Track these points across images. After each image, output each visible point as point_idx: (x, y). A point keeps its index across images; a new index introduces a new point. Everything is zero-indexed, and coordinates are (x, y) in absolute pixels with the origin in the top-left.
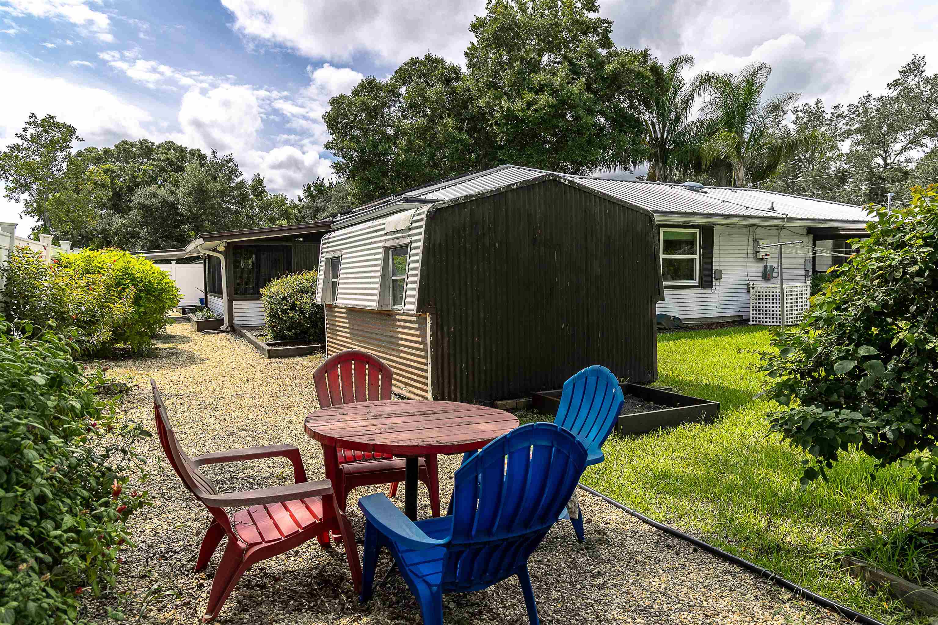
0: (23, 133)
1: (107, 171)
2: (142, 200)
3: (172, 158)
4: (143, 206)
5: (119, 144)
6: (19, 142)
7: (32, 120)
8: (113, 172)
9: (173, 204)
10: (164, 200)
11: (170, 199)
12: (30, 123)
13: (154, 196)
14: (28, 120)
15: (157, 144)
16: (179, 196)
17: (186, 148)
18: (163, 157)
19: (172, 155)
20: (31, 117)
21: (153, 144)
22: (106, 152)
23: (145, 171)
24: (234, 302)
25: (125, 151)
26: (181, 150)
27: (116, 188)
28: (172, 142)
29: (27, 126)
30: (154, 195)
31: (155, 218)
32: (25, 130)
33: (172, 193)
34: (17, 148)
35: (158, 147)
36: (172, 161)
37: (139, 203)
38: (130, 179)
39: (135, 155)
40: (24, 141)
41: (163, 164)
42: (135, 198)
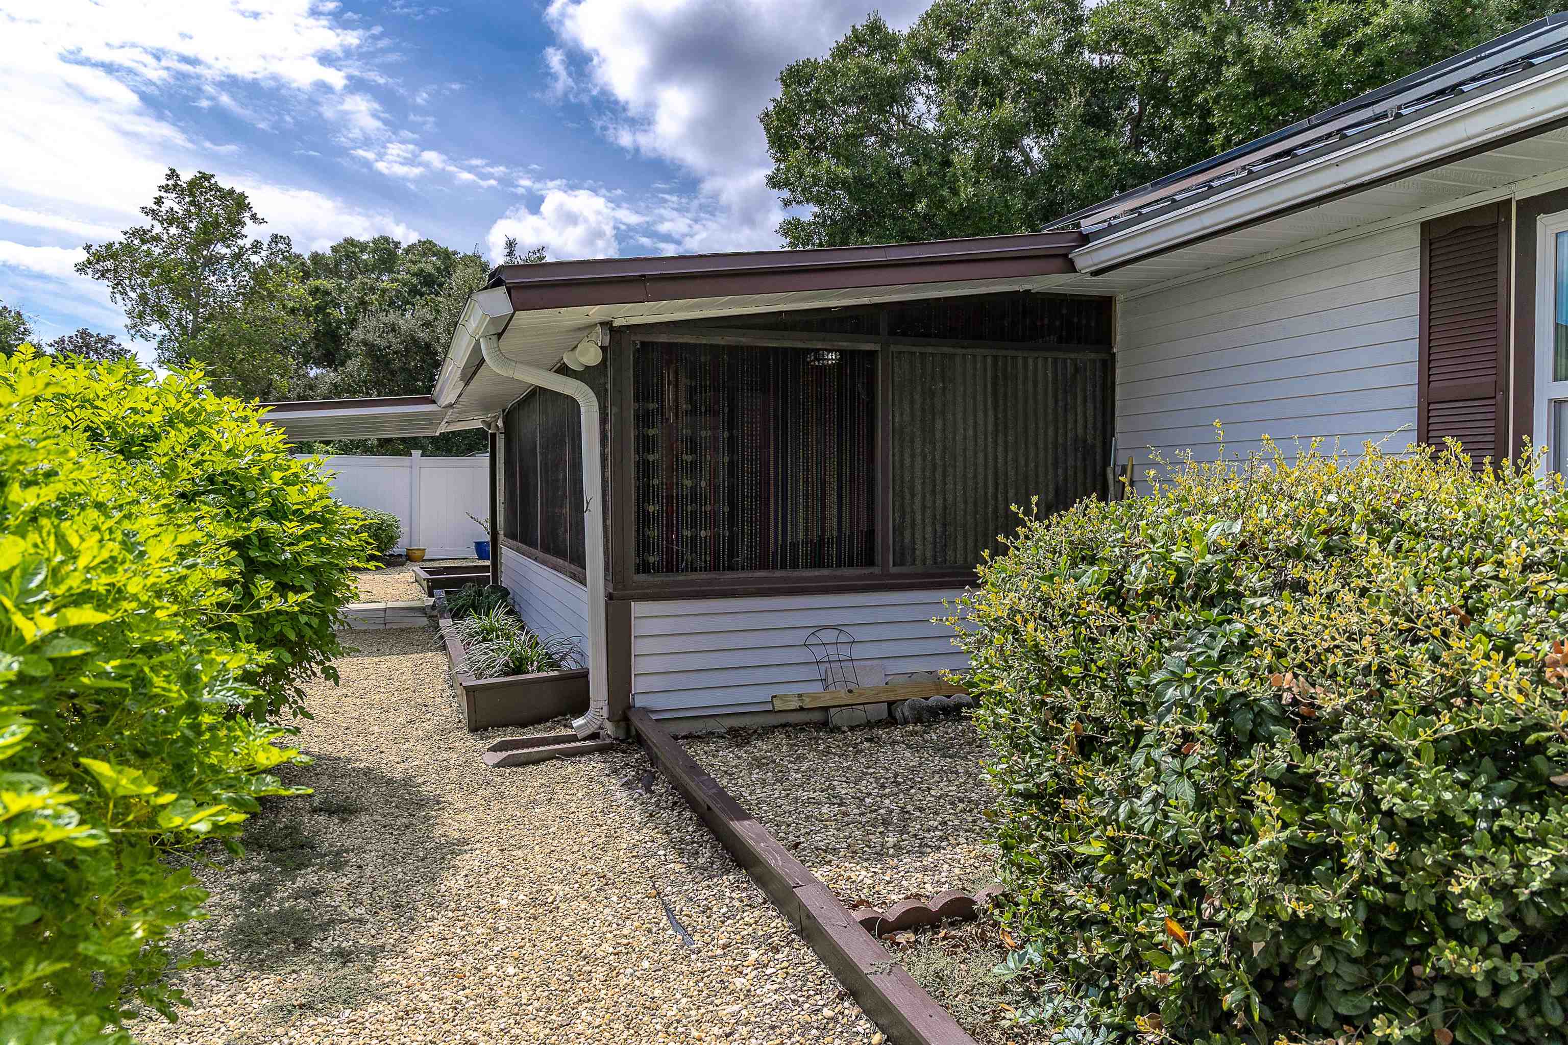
0: (155, 207)
1: (315, 292)
2: (370, 337)
3: (430, 269)
4: (371, 349)
5: (339, 245)
6: (146, 222)
7: (171, 182)
8: (327, 293)
9: (428, 345)
10: (413, 338)
11: (423, 335)
12: (166, 188)
13: (393, 330)
14: (164, 182)
15: (404, 245)
16: (440, 330)
17: (455, 253)
18: (415, 268)
19: (430, 265)
20: (169, 177)
21: (397, 245)
22: (316, 258)
23: (384, 291)
24: (638, 608)
25: (348, 257)
26: (446, 256)
27: (330, 324)
28: (430, 242)
29: (163, 194)
30: (394, 328)
31: (393, 373)
32: (159, 201)
33: (427, 324)
34: (142, 234)
35: (408, 251)
36: (430, 275)
37: (365, 343)
38: (356, 307)
39: (366, 265)
40: (156, 223)
41: (414, 281)
42: (357, 334)
